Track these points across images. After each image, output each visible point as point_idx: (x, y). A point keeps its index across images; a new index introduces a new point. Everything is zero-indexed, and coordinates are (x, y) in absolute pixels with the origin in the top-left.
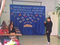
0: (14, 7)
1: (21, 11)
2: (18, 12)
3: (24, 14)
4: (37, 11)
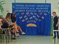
0: (16, 6)
1: (24, 9)
2: (20, 11)
4: (42, 8)
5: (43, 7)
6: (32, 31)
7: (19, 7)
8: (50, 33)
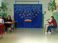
0: (17, 6)
1: (23, 9)
2: (20, 10)
3: (25, 11)
5: (36, 7)
6: (29, 25)
7: (19, 7)
8: (41, 26)
